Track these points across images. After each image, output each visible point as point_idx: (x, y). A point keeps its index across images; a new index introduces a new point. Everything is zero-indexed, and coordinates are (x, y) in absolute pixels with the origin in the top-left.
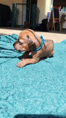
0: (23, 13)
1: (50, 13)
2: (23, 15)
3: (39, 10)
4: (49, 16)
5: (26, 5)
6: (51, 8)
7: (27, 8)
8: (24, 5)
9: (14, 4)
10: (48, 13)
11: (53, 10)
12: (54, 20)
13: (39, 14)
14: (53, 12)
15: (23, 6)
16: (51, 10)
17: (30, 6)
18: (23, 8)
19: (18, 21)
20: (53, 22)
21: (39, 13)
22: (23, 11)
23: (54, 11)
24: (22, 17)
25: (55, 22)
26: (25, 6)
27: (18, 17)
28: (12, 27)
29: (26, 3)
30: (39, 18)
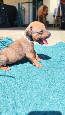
0: (29, 12)
1: (57, 9)
2: (29, 14)
4: (56, 13)
5: (32, 4)
6: (58, 3)
7: (34, 6)
8: (30, 3)
9: (19, 4)
10: (55, 9)
11: (60, 5)
14: (60, 7)
15: (29, 5)
16: (58, 5)
17: (37, 3)
18: (29, 7)
19: (24, 21)
22: (29, 9)
24: (29, 16)
27: (24, 16)
28: (19, 27)
29: (32, 1)
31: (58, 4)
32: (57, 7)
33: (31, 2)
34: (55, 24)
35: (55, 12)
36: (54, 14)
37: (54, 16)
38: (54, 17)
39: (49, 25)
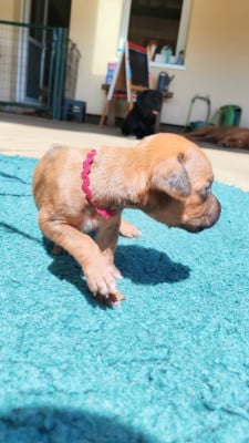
0: (14, 57)
1: (114, 65)
2: (14, 65)
3: (78, 51)
4: (111, 77)
5: (26, 29)
6: (121, 47)
7: (32, 40)
8: (21, 28)
10: (110, 64)
11: (127, 55)
12: (133, 90)
13: (77, 66)
14: (127, 62)
15: (16, 32)
16: (120, 54)
17: (45, 32)
18: (15, 39)
20: (129, 99)
21: (77, 61)
22: (15, 48)
23: (130, 59)
24: (13, 73)
25: (135, 100)
26: (24, 33)
29: (27, 21)
30: (75, 80)
31: (119, 50)
32: (117, 60)
33: (23, 25)
34: (106, 118)
35: (109, 76)
36: (103, 82)
37: (106, 88)
38: (104, 92)
39: (86, 118)
